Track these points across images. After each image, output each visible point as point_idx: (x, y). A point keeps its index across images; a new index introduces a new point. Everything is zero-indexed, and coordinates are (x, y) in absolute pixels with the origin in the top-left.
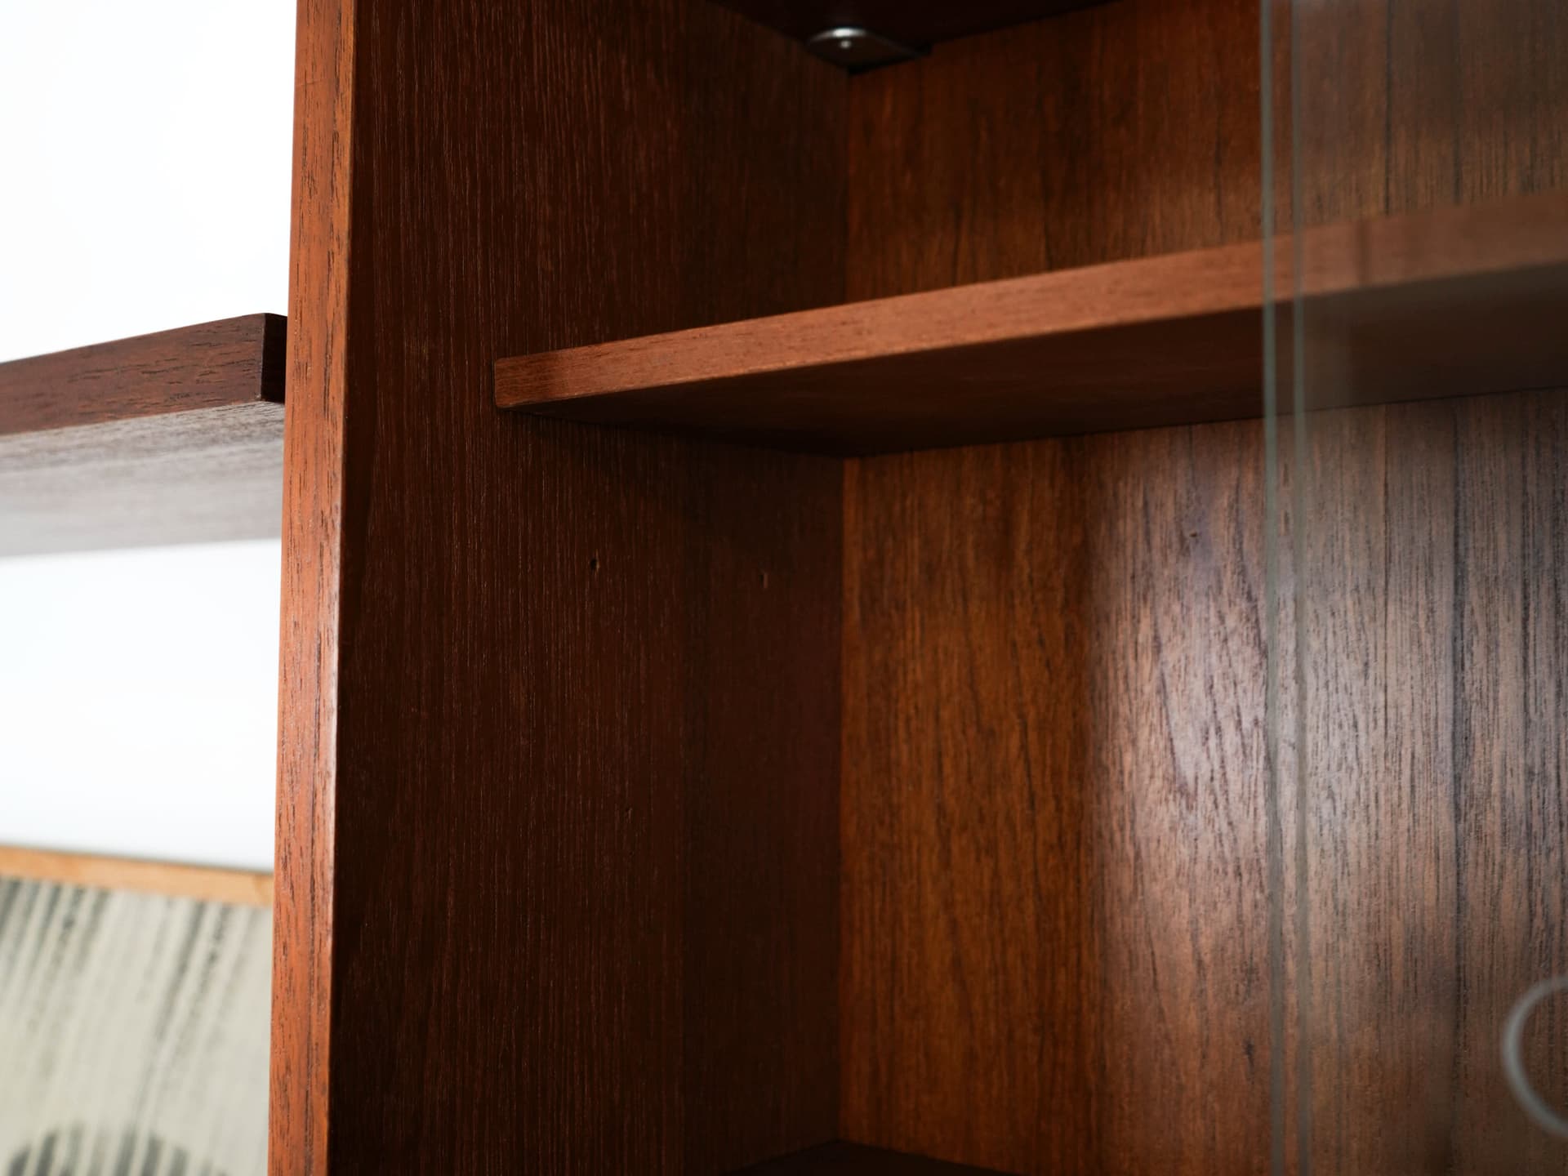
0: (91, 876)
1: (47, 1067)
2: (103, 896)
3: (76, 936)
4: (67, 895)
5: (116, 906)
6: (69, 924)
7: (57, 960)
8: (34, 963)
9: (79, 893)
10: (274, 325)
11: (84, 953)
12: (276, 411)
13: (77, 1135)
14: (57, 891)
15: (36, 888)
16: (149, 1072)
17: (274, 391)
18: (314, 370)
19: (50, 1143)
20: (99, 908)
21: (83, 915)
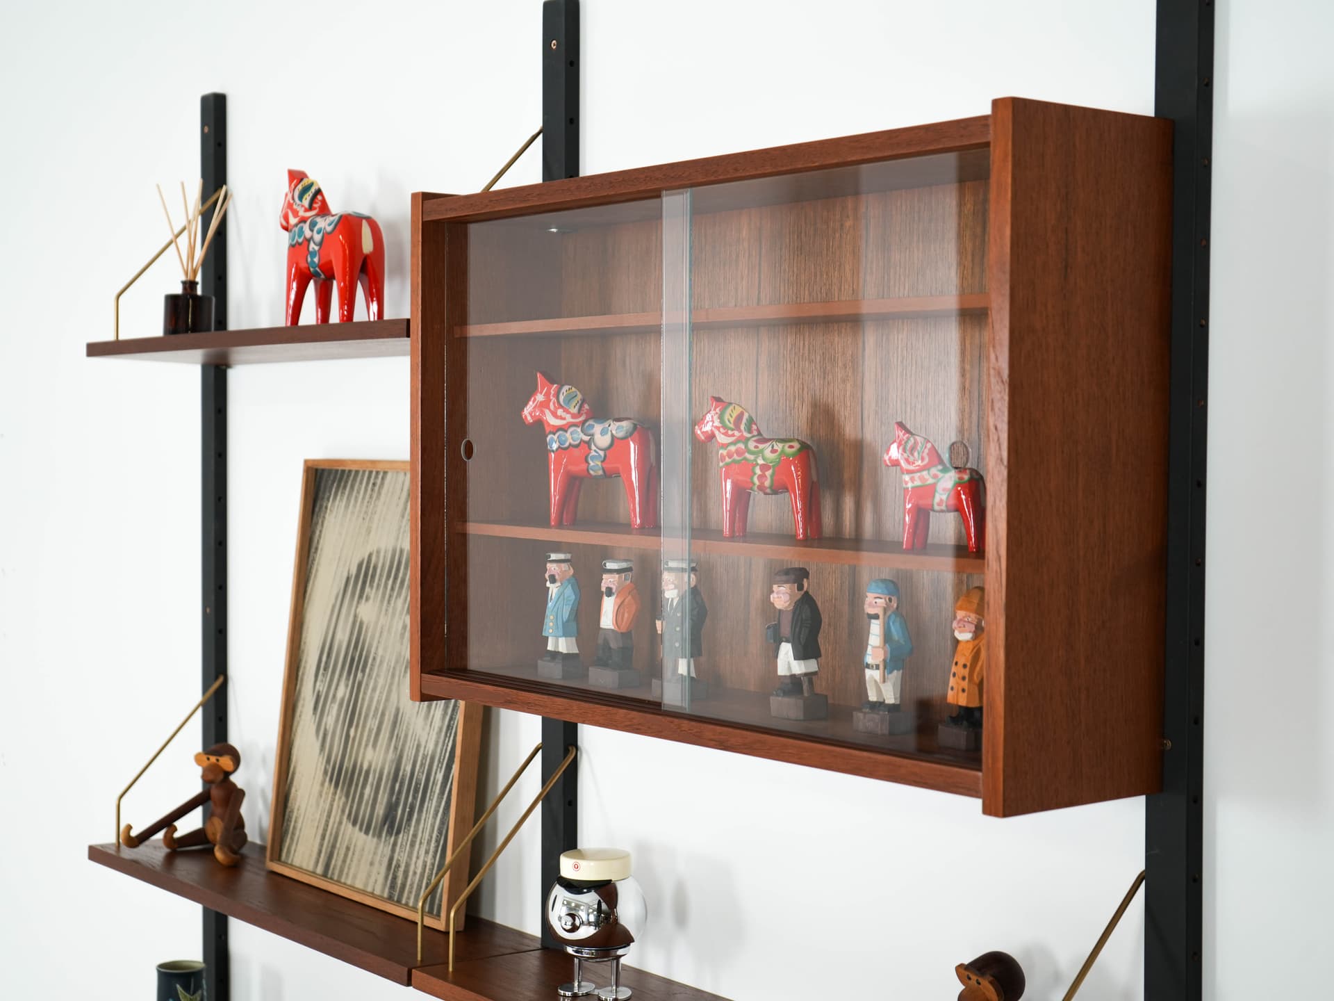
0: (380, 468)
1: (369, 531)
2: (385, 473)
3: (376, 488)
4: (374, 473)
5: (389, 476)
6: (374, 484)
7: (371, 497)
8: (364, 498)
9: (377, 473)
10: (408, 320)
11: (379, 493)
12: (408, 339)
13: (378, 552)
14: (371, 472)
15: (364, 472)
16: (400, 527)
17: (408, 336)
18: (416, 333)
19: (370, 556)
20: (383, 479)
21: (379, 481)
